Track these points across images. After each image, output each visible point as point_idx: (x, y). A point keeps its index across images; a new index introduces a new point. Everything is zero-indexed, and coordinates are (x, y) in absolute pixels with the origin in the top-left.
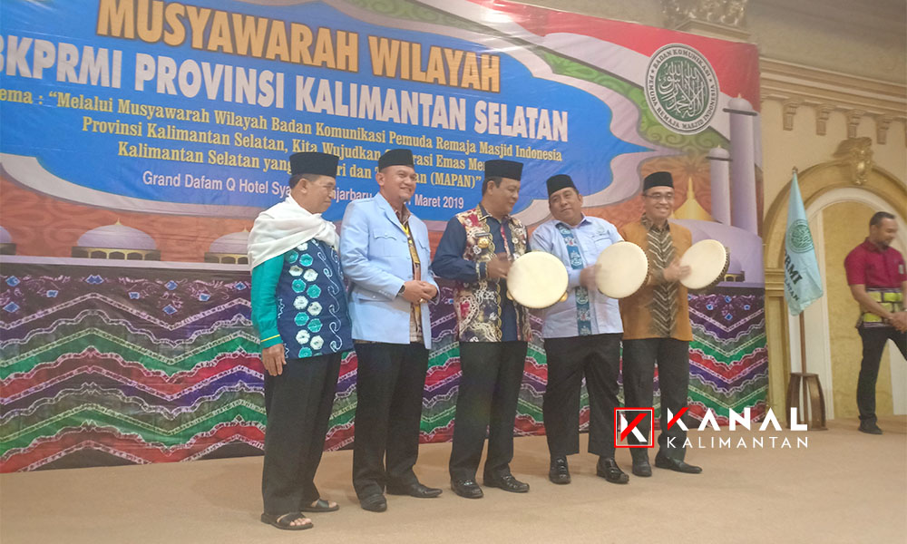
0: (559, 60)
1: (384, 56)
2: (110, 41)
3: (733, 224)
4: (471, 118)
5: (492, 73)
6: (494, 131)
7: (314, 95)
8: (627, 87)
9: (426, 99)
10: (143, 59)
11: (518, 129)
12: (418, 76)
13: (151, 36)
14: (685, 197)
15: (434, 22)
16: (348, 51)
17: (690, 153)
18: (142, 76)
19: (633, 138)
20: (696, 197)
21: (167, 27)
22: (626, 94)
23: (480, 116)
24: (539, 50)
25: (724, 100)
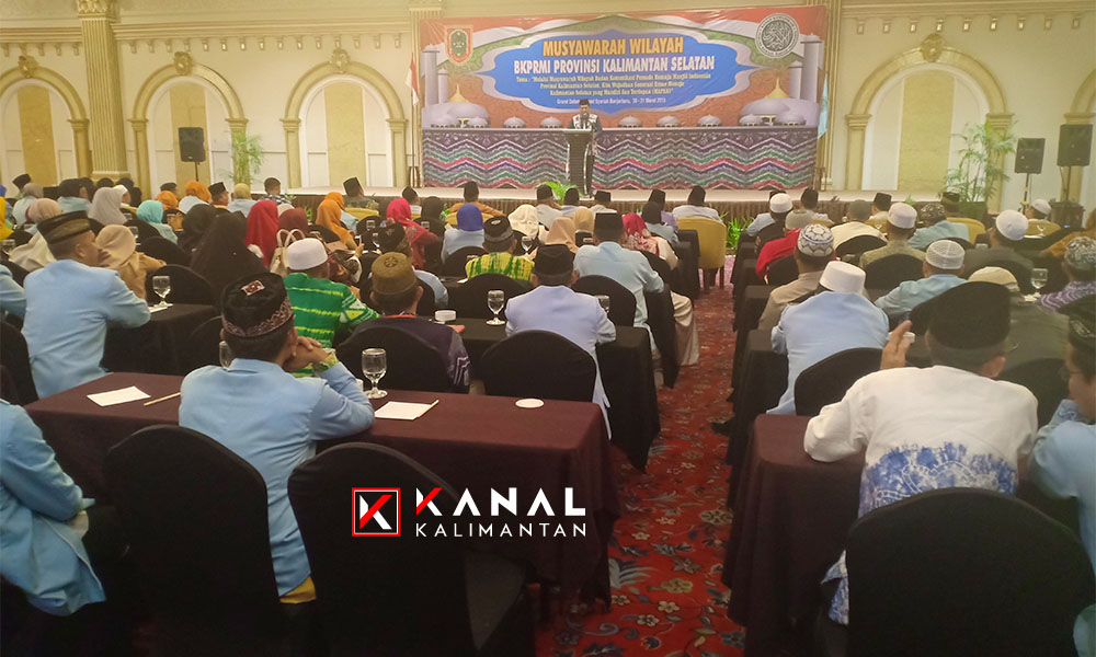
0: (711, 33)
1: (635, 46)
2: (547, 58)
3: (802, 97)
4: (670, 65)
5: (680, 45)
6: (680, 69)
7: (609, 65)
8: (746, 40)
9: (652, 60)
10: (556, 62)
11: (691, 66)
12: (648, 51)
13: (558, 54)
14: (774, 88)
15: (656, 28)
16: (622, 46)
17: (779, 67)
18: (556, 68)
19: (748, 63)
20: (781, 87)
21: (563, 50)
22: (745, 43)
23: (673, 63)
24: (703, 31)
25: (802, 37)
